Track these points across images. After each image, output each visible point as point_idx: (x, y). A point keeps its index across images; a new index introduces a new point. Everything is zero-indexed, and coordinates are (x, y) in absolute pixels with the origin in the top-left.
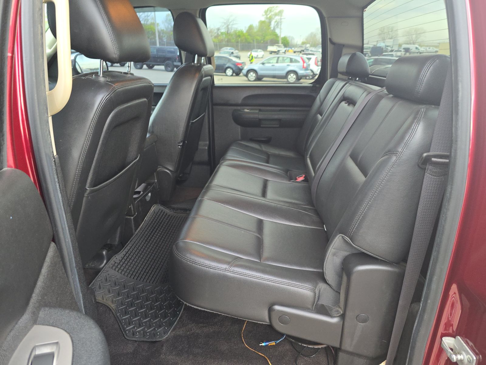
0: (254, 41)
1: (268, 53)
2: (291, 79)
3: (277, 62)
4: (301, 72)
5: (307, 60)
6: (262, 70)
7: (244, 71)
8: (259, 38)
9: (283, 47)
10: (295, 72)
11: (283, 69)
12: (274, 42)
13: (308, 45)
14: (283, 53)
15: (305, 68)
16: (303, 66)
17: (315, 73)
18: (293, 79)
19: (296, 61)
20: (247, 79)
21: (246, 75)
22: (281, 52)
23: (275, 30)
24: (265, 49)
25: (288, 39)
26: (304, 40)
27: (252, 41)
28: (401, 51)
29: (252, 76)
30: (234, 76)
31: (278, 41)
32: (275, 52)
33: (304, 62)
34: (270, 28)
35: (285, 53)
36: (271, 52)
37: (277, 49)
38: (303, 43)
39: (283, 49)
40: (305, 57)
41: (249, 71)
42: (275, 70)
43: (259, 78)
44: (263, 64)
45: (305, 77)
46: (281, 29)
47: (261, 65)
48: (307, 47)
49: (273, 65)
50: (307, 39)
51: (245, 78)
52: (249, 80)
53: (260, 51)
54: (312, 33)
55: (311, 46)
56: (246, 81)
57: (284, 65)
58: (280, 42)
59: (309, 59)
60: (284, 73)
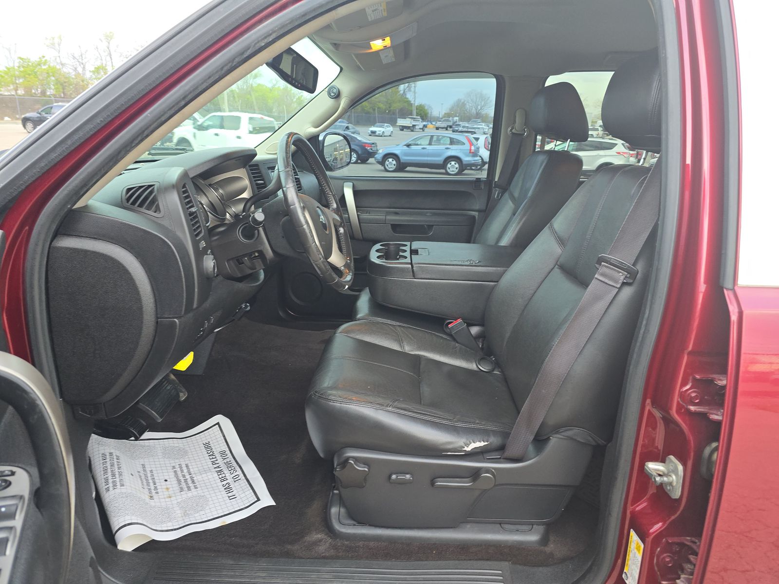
0: (374, 110)
1: (398, 129)
2: (451, 169)
3: (430, 144)
4: (466, 159)
5: (474, 141)
6: (406, 155)
7: (379, 156)
8: (381, 105)
9: (420, 120)
10: (457, 159)
11: (439, 155)
12: (405, 113)
13: (456, 119)
14: (420, 129)
15: (473, 153)
16: (470, 150)
17: (485, 161)
18: (455, 169)
19: (459, 142)
20: (383, 168)
21: (382, 162)
22: (417, 127)
23: (406, 94)
24: (393, 123)
25: (426, 108)
26: (448, 111)
27: (371, 111)
28: (597, 130)
29: (391, 163)
30: (359, 163)
31: (412, 111)
32: (408, 128)
33: (471, 144)
34: (399, 92)
35: (423, 129)
36: (403, 128)
37: (409, 122)
38: (448, 115)
39: (420, 124)
40: (471, 136)
41: (387, 156)
42: (428, 155)
43: (401, 167)
44: (408, 146)
45: (470, 166)
46: (415, 92)
47: (405, 148)
48: (455, 121)
49: (423, 148)
50: (451, 110)
51: (381, 167)
52: (386, 171)
53: (387, 126)
54: (459, 100)
55: (461, 120)
56: (381, 171)
57: (442, 147)
58: (415, 112)
59: (477, 139)
60: (440, 160)
